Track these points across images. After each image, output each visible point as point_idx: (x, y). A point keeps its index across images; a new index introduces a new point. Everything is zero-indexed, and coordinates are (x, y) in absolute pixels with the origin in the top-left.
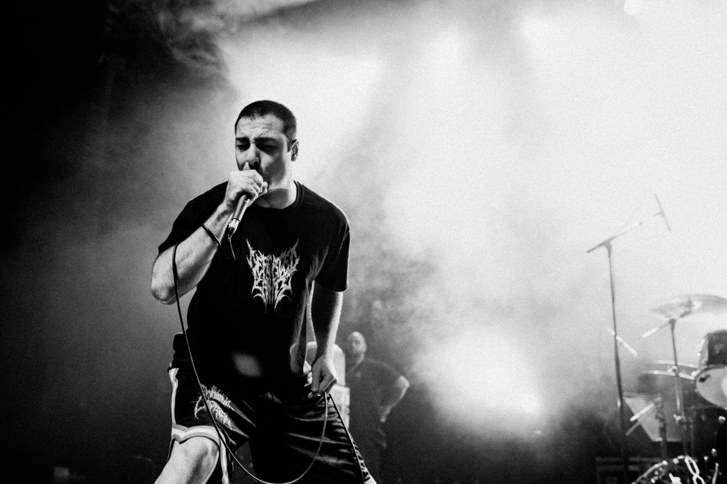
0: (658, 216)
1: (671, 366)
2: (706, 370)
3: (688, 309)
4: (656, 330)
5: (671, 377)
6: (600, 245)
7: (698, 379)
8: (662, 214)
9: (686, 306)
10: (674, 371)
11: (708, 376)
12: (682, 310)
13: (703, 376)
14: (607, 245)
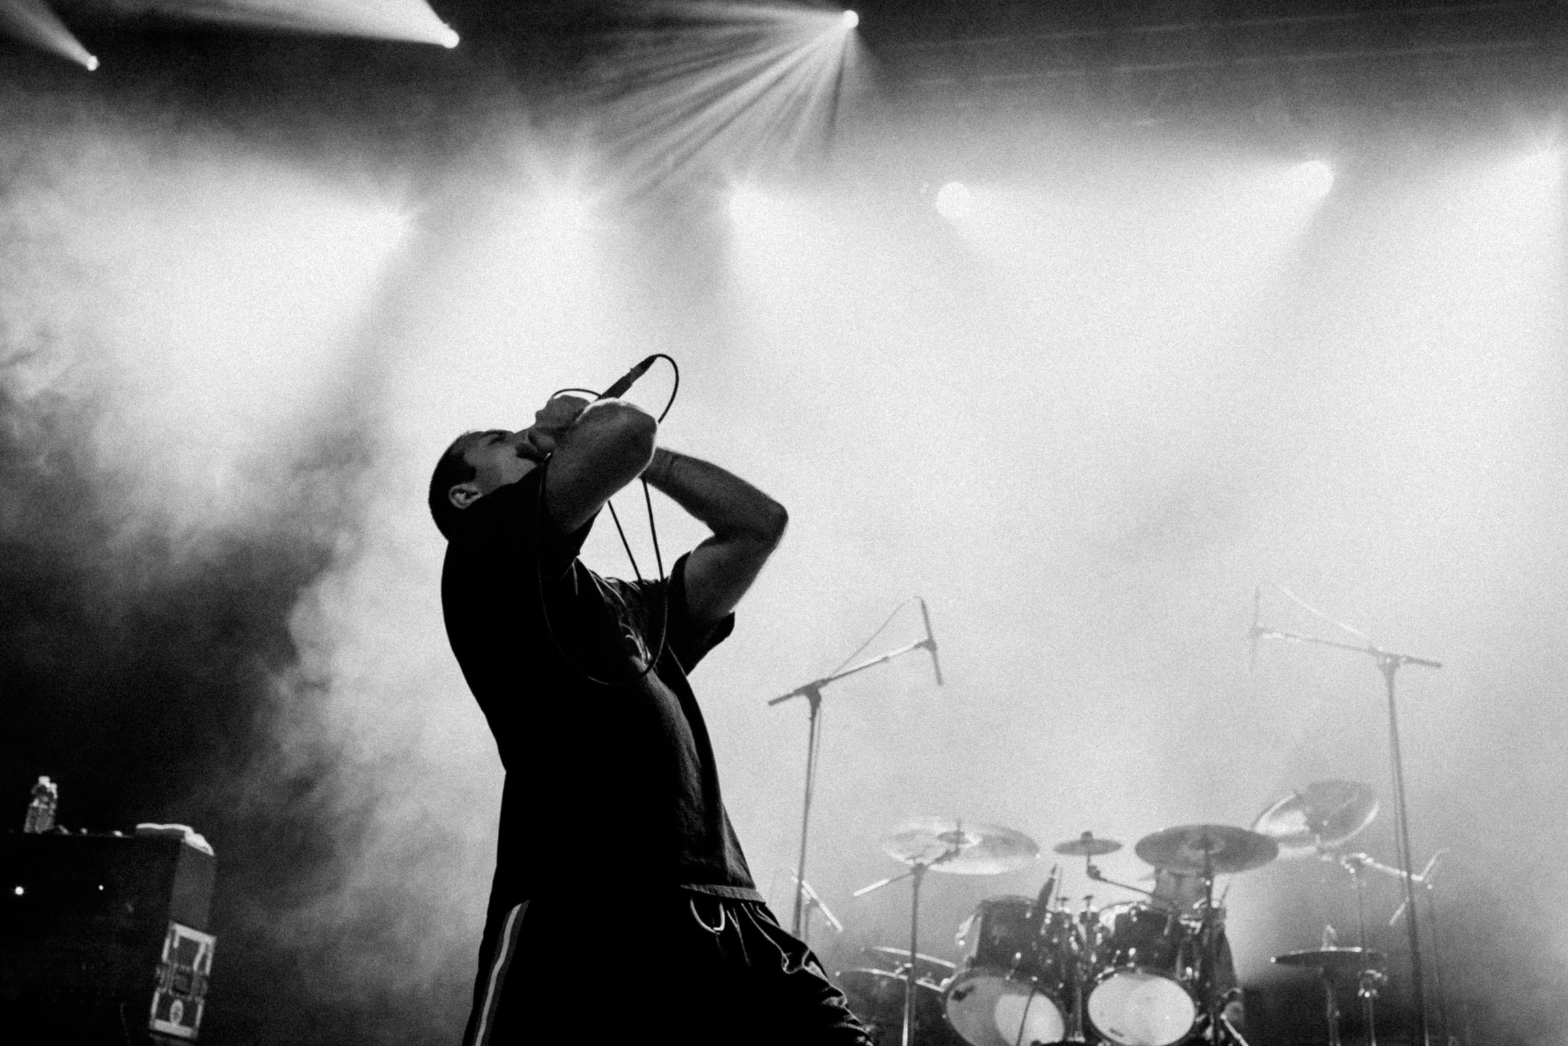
0: (922, 650)
1: (904, 960)
2: (968, 976)
3: (952, 847)
4: (884, 882)
5: (900, 982)
6: (798, 692)
7: (952, 993)
8: (930, 645)
9: (951, 841)
10: (907, 971)
11: (971, 989)
12: (941, 848)
13: (961, 987)
14: (812, 692)
